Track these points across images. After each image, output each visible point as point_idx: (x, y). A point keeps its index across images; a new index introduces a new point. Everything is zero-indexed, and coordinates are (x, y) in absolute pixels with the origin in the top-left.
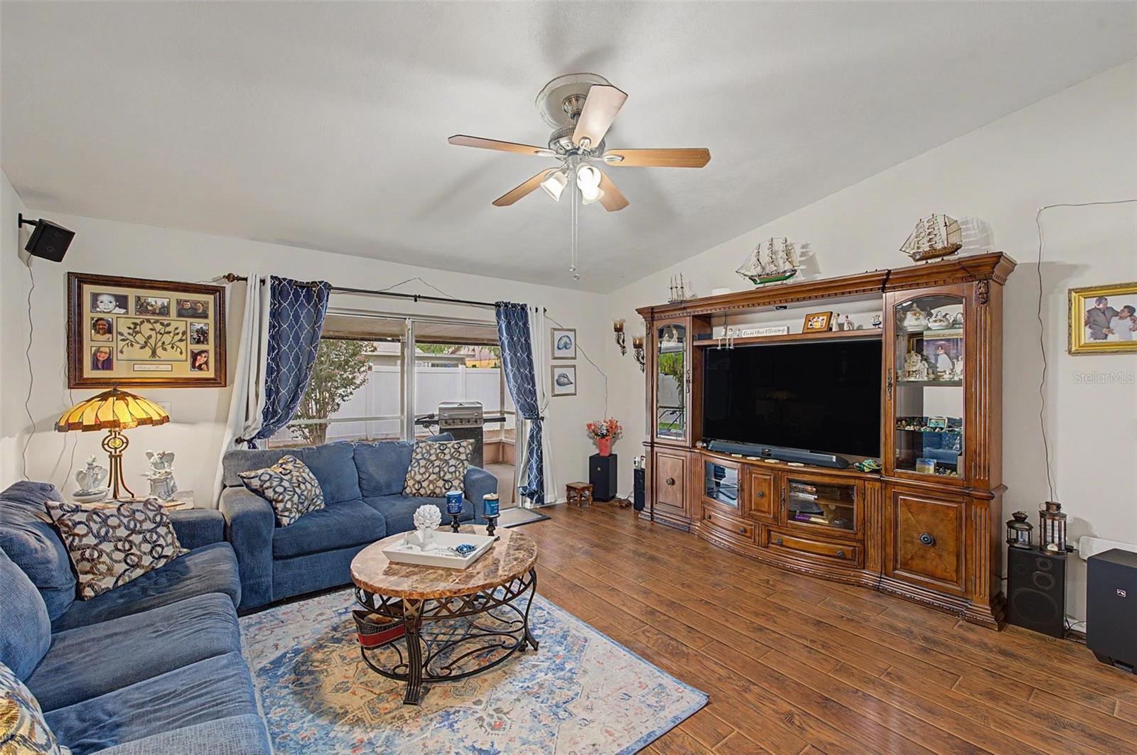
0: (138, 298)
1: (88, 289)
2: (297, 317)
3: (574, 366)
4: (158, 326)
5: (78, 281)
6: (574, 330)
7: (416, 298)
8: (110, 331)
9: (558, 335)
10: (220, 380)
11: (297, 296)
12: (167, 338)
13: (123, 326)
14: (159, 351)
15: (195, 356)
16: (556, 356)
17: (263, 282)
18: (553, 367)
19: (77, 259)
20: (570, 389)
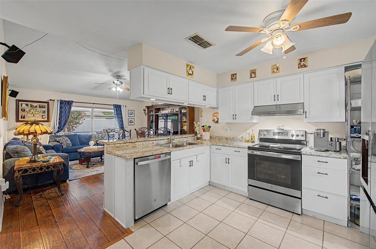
0: (31, 104)
1: (20, 103)
2: (65, 108)
3: (134, 119)
4: (35, 110)
5: (18, 101)
6: (134, 110)
7: (94, 104)
8: (24, 111)
9: (130, 112)
10: (48, 121)
11: (65, 103)
12: (37, 112)
13: (27, 110)
14: (35, 115)
15: (42, 116)
16: (129, 116)
17: (58, 101)
18: (128, 119)
19: (18, 97)
20: (133, 124)
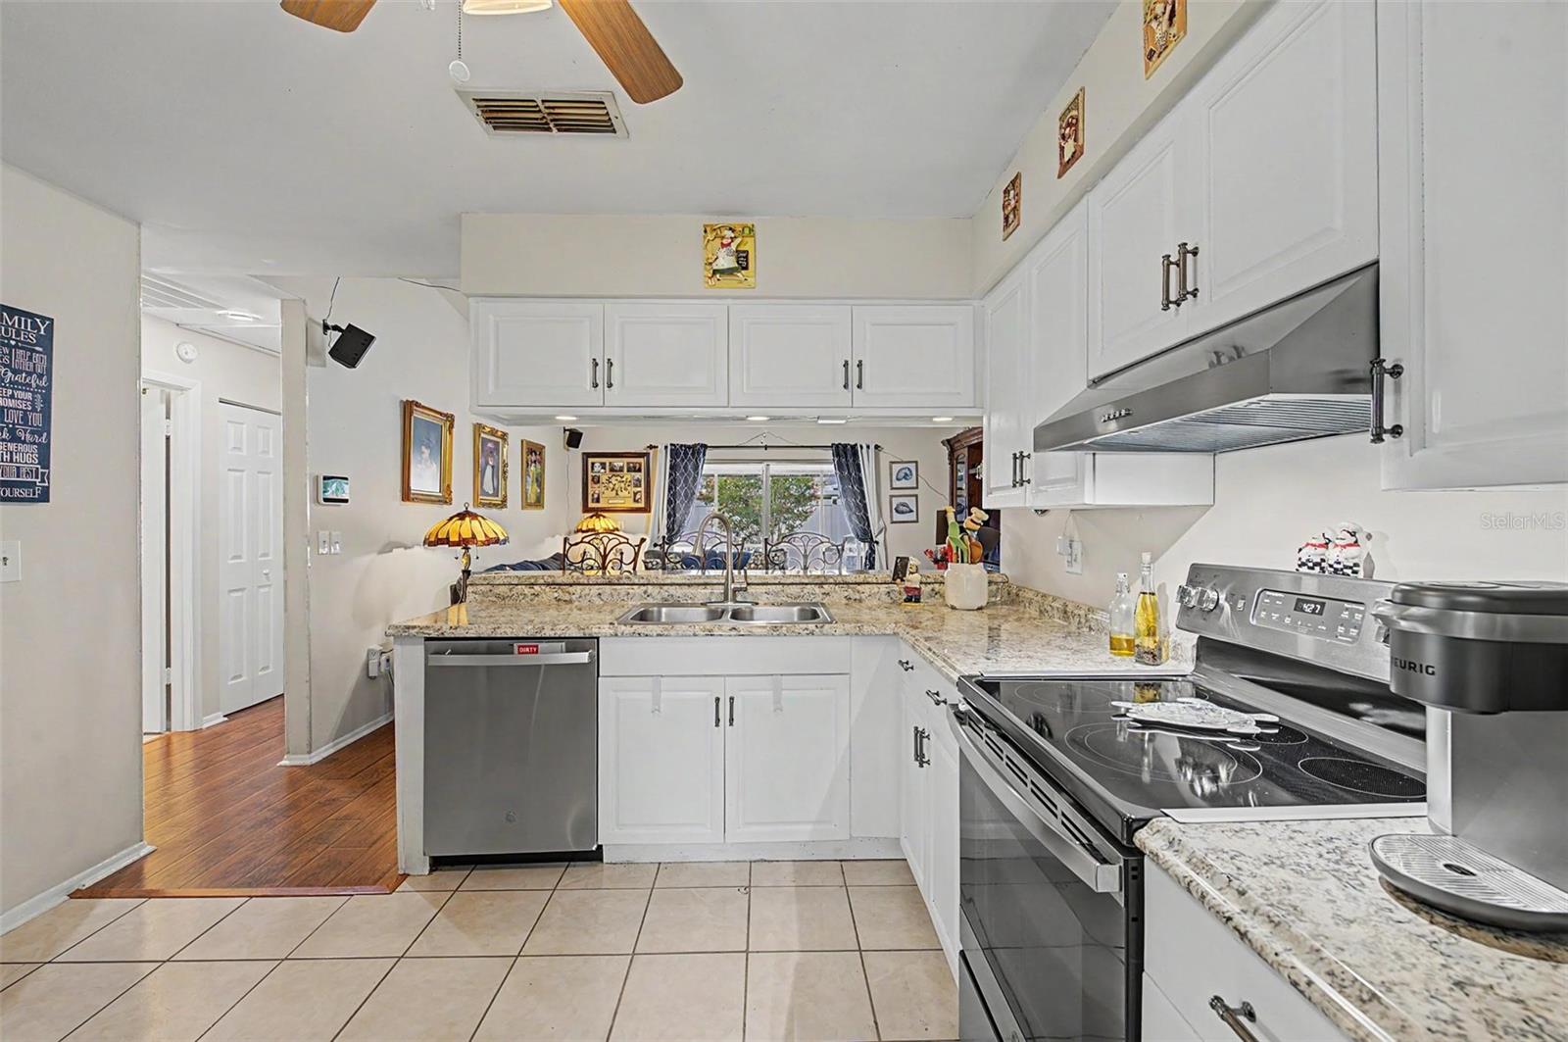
0: (610, 463)
1: (590, 460)
2: (685, 468)
3: (916, 496)
4: (619, 478)
5: (587, 456)
6: (916, 462)
7: (766, 447)
8: (598, 482)
9: (896, 468)
10: (646, 509)
11: (686, 454)
12: (622, 485)
13: (604, 478)
14: (619, 492)
15: (635, 494)
16: (894, 486)
17: (666, 447)
18: (892, 496)
19: (585, 446)
20: (912, 517)
